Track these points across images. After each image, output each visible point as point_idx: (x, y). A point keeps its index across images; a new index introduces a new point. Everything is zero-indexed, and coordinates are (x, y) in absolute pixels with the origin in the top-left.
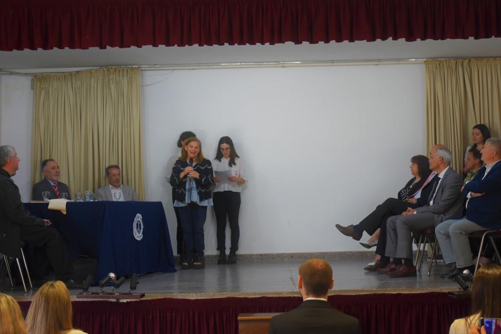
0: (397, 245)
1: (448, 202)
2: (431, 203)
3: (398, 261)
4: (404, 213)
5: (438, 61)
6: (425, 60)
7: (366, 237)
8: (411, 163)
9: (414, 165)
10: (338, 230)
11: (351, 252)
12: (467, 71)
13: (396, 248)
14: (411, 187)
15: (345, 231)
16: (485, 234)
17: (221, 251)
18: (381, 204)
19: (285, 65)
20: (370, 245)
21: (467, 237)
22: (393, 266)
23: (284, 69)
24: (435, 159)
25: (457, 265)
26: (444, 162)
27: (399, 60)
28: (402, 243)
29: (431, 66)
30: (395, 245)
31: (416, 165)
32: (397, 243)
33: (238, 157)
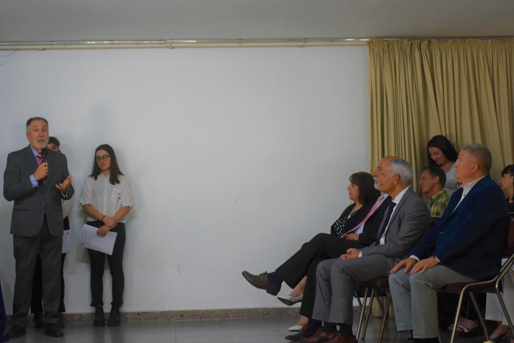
0: (330, 302)
1: (410, 239)
2: (382, 241)
3: (331, 327)
4: (343, 257)
5: (386, 41)
6: (368, 40)
7: (286, 290)
8: (349, 183)
9: (353, 186)
10: (245, 279)
11: (266, 309)
12: (427, 56)
13: (329, 307)
14: (349, 217)
15: (256, 281)
16: (464, 289)
17: (96, 307)
18: (308, 241)
19: (173, 45)
20: (293, 301)
21: (436, 293)
22: (323, 334)
23: (171, 50)
24: (387, 177)
25: (414, 333)
26: (400, 181)
27: (332, 40)
28: (338, 301)
29: (376, 49)
30: (327, 303)
31: (356, 187)
32: (330, 300)
33: (121, 174)
